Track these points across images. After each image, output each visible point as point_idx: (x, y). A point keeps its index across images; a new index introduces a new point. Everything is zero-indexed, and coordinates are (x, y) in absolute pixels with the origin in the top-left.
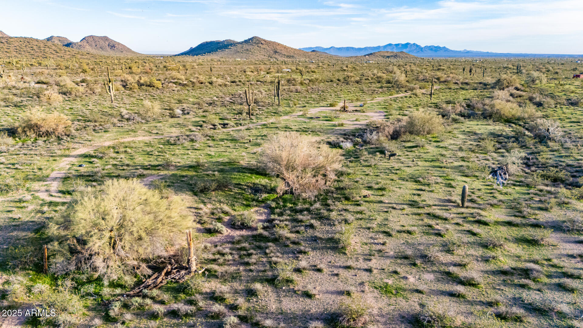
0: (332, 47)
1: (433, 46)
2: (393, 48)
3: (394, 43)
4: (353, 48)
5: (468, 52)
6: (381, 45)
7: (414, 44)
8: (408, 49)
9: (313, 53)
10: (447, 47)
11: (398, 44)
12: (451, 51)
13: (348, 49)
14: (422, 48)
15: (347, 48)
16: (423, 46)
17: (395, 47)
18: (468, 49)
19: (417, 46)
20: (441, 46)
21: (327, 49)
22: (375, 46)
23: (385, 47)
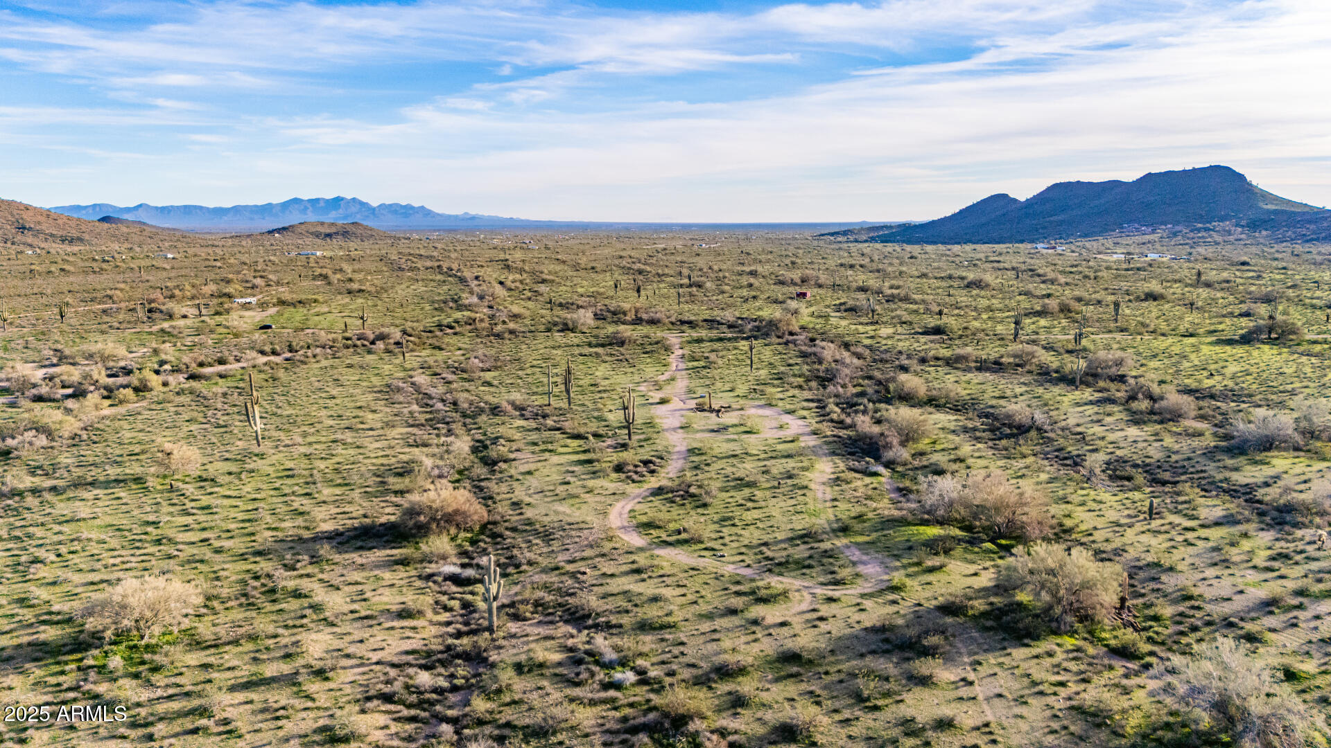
0: (140, 206)
1: (397, 205)
2: (306, 208)
3: (306, 198)
4: (201, 208)
5: (473, 218)
6: (275, 201)
7: (354, 199)
8: (341, 211)
9: (106, 225)
10: (428, 207)
11: (317, 200)
12: (438, 214)
13: (188, 210)
14: (374, 209)
15: (185, 207)
16: (375, 204)
17: (309, 205)
18: (473, 212)
19: (362, 204)
20: (416, 204)
21: (128, 210)
22: (260, 203)
23: (286, 205)
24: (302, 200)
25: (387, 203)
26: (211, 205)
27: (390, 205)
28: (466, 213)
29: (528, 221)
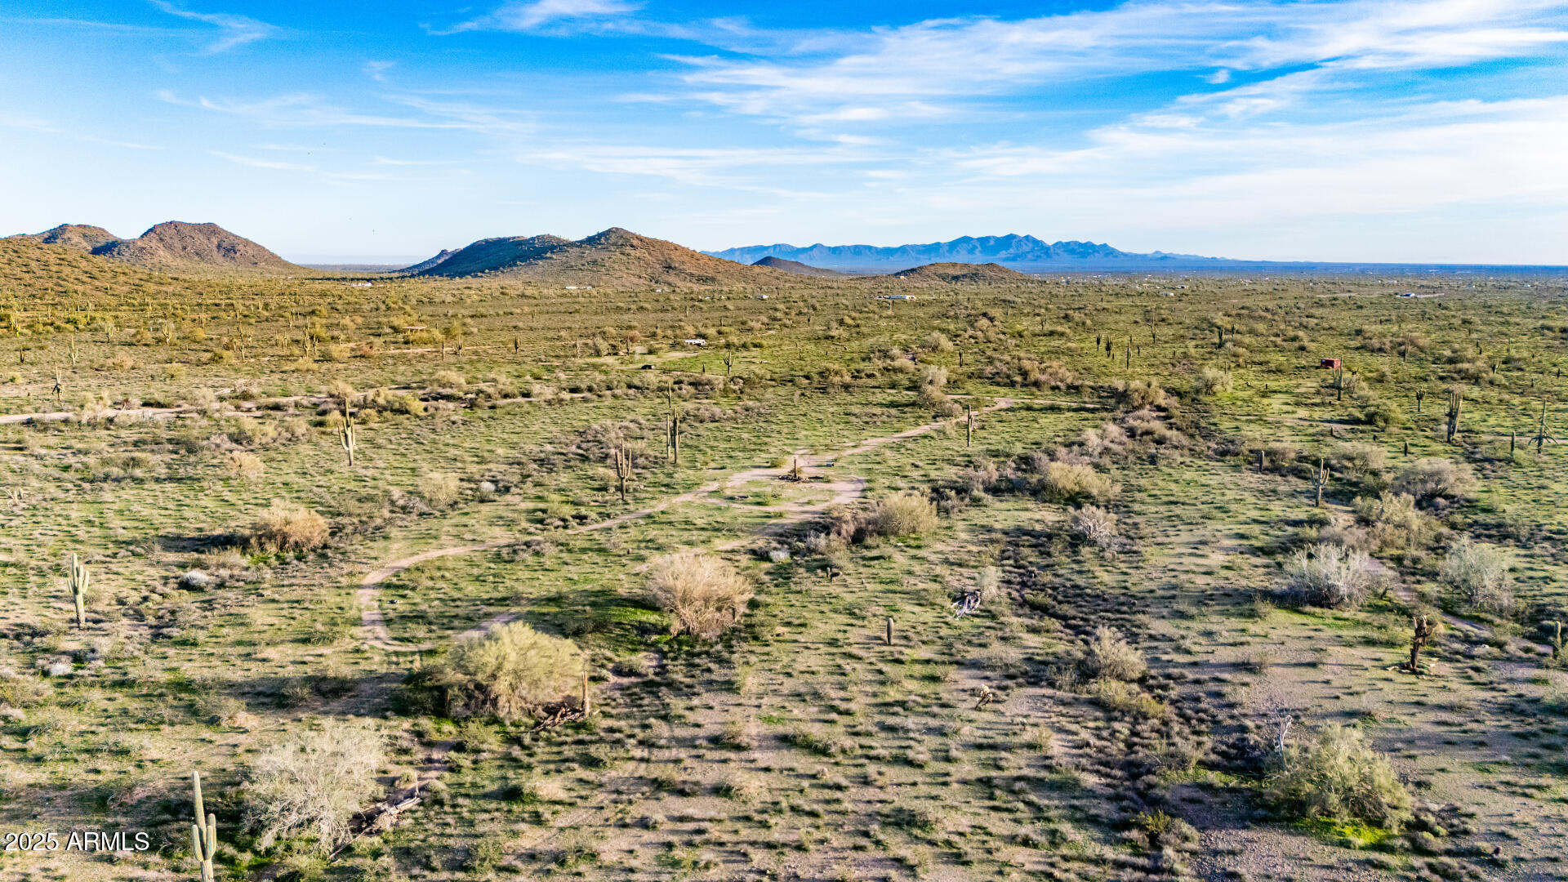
0: (815, 246)
1: (1076, 243)
2: (974, 248)
3: (975, 235)
4: (870, 248)
5: (1165, 258)
6: (942, 241)
7: (1027, 237)
8: (1012, 251)
9: (767, 269)
10: (1111, 245)
11: (988, 238)
12: (1122, 254)
13: (858, 250)
14: (1048, 248)
15: (856, 246)
16: (1050, 242)
17: (978, 245)
18: (1165, 251)
19: (1036, 242)
20: (1097, 242)
21: (804, 250)
22: (928, 243)
23: (953, 245)
24: (972, 239)
25: (1065, 240)
26: (880, 245)
27: (1068, 244)
28: (1157, 252)
29: (1235, 261)
